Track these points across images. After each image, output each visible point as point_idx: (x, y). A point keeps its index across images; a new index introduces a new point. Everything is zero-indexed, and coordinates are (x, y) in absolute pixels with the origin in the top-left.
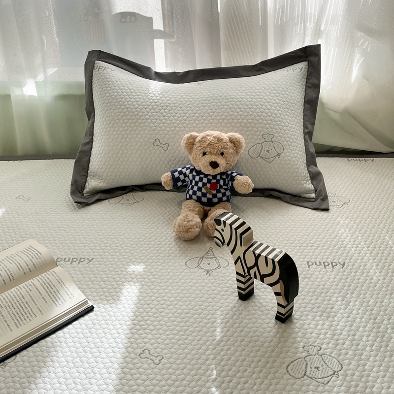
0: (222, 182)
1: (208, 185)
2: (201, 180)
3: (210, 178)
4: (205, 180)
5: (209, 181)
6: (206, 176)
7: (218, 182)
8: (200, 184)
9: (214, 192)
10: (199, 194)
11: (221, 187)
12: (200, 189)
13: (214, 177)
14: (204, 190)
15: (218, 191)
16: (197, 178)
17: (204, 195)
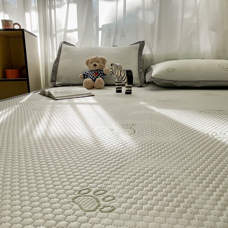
0: (99, 72)
1: (94, 74)
2: (92, 73)
3: (95, 71)
4: (93, 72)
5: (95, 72)
6: (93, 71)
7: (98, 72)
8: (92, 74)
9: (97, 76)
10: (92, 77)
11: (99, 74)
12: (92, 76)
13: (96, 71)
14: (93, 76)
15: (98, 76)
16: (91, 73)
17: (93, 77)
